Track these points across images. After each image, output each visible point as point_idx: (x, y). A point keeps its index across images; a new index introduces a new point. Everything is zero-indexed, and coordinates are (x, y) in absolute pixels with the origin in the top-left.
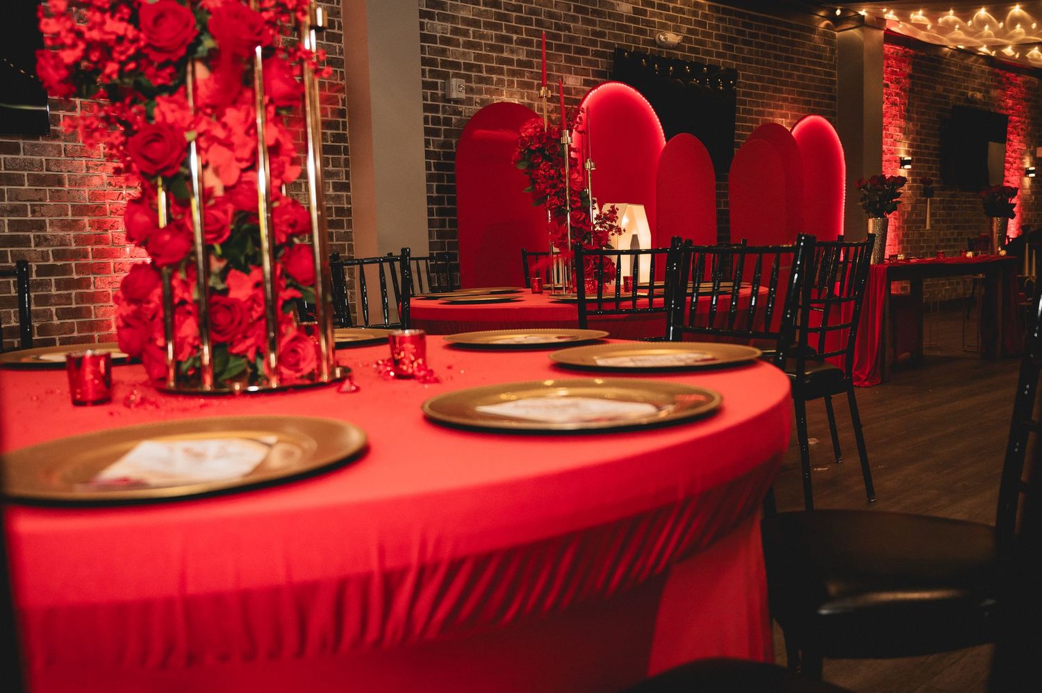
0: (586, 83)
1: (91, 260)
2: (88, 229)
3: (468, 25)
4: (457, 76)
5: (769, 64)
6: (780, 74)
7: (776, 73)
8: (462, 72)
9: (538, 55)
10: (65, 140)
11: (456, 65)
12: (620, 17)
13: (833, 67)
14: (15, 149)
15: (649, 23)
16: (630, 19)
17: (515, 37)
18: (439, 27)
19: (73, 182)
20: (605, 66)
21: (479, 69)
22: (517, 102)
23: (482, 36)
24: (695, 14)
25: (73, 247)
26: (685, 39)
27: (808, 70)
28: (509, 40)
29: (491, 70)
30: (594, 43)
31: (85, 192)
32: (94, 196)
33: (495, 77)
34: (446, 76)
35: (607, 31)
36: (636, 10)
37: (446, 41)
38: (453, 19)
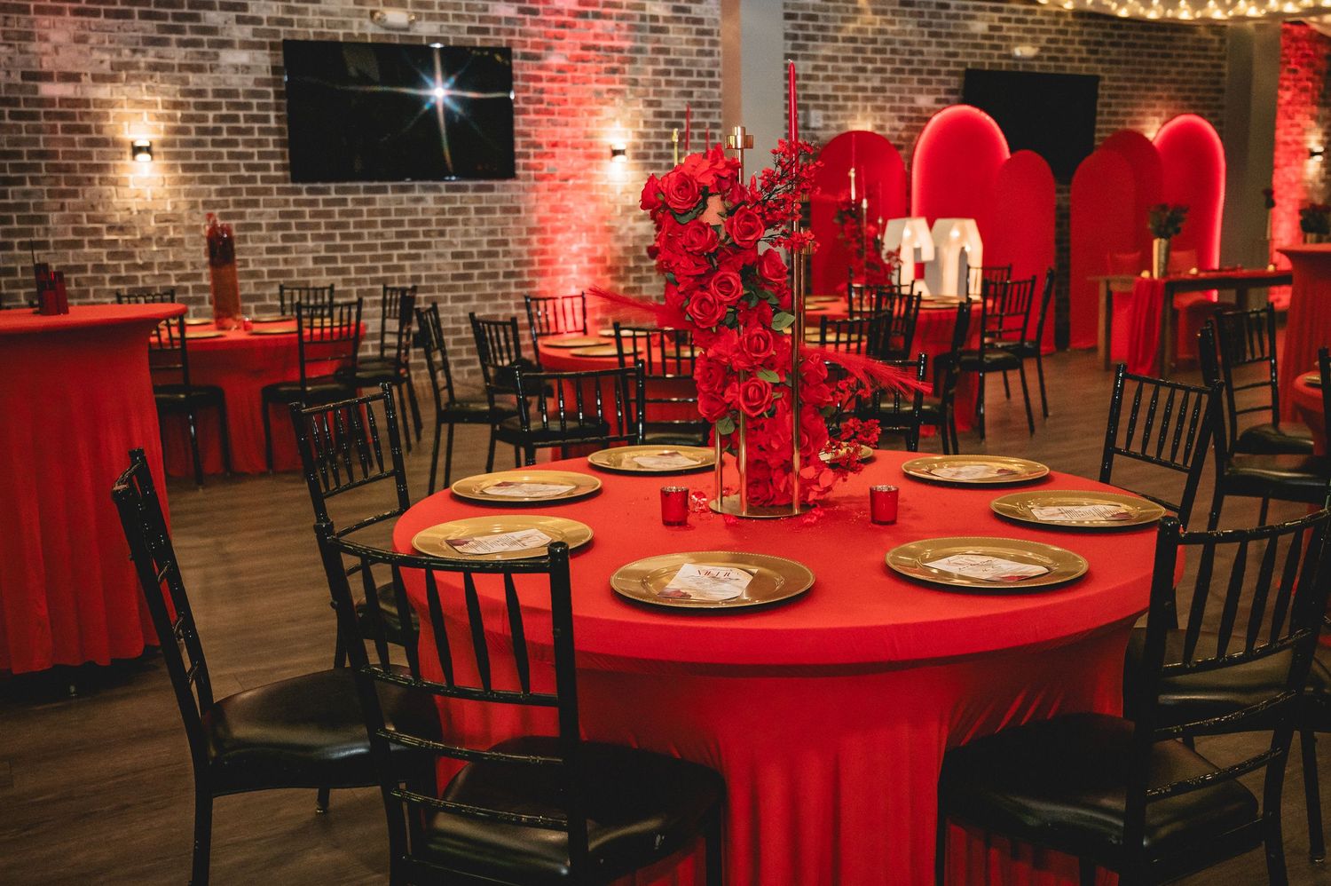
0: (938, 101)
1: (537, 267)
2: (536, 244)
3: (828, 61)
4: (817, 107)
5: (1141, 63)
6: (1154, 72)
7: (1149, 72)
8: (820, 103)
9: (892, 80)
10: (523, 181)
11: (815, 97)
12: (974, 36)
13: (1223, 58)
14: (491, 189)
15: (1004, 38)
16: (985, 37)
17: (869, 66)
19: (529, 211)
20: (956, 84)
23: (840, 69)
24: (1056, 23)
25: (526, 258)
26: (1042, 49)
27: (1189, 65)
28: (863, 70)
30: (946, 64)
31: (534, 217)
32: (541, 220)
33: (850, 104)
34: (806, 108)
35: (960, 51)
36: (992, 28)
37: (808, 77)
38: (814, 57)
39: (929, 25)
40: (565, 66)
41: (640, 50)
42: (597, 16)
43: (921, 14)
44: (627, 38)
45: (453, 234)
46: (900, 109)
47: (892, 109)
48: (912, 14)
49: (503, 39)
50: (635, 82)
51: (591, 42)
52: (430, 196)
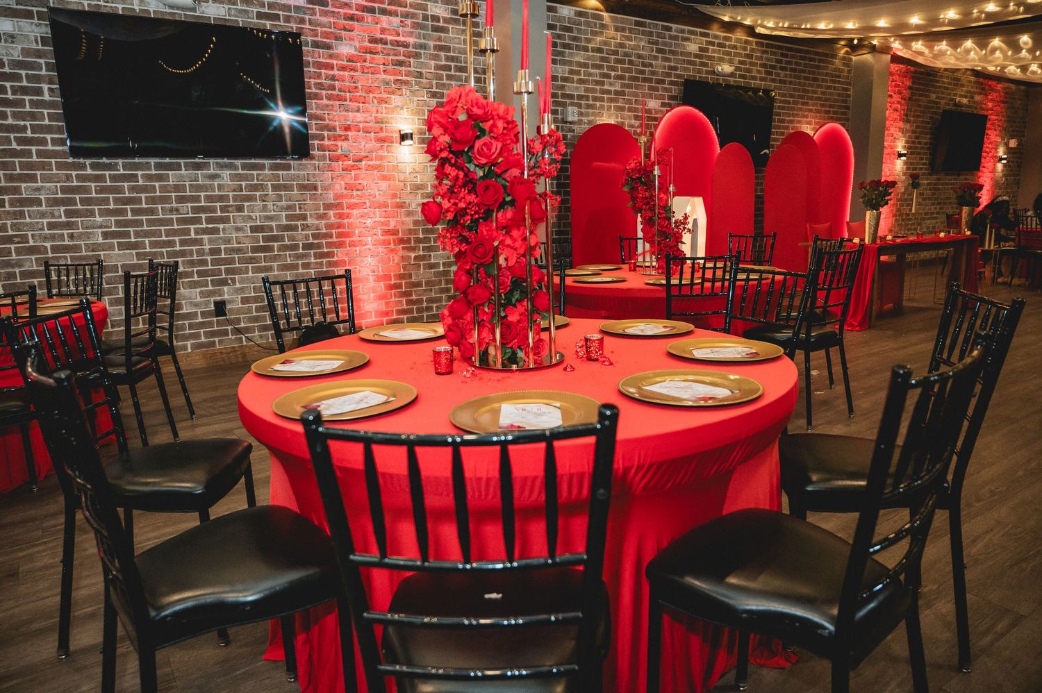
0: (663, 105)
1: (335, 240)
2: (333, 218)
3: (580, 67)
4: (573, 104)
5: (799, 84)
6: (807, 91)
7: (804, 91)
8: (575, 101)
9: (629, 86)
10: (318, 161)
11: (571, 96)
12: (689, 54)
13: (849, 84)
14: (288, 167)
15: (711, 58)
16: (697, 56)
17: (613, 73)
18: (560, 70)
19: (325, 189)
20: (677, 92)
21: (587, 98)
22: (613, 122)
23: (590, 75)
24: (745, 49)
25: (324, 231)
26: (737, 69)
27: (829, 87)
28: (608, 76)
29: (595, 99)
30: (669, 75)
31: (331, 195)
32: (337, 197)
33: (598, 104)
34: (564, 105)
35: (679, 66)
36: (701, 49)
37: (565, 79)
38: (570, 63)
39: (656, 43)
40: (354, 56)
41: (423, 47)
42: (384, 12)
43: (651, 33)
44: (411, 34)
45: (252, 210)
46: (636, 110)
47: (630, 110)
48: (644, 33)
49: (294, 26)
50: (420, 75)
51: (379, 36)
52: (226, 174)
